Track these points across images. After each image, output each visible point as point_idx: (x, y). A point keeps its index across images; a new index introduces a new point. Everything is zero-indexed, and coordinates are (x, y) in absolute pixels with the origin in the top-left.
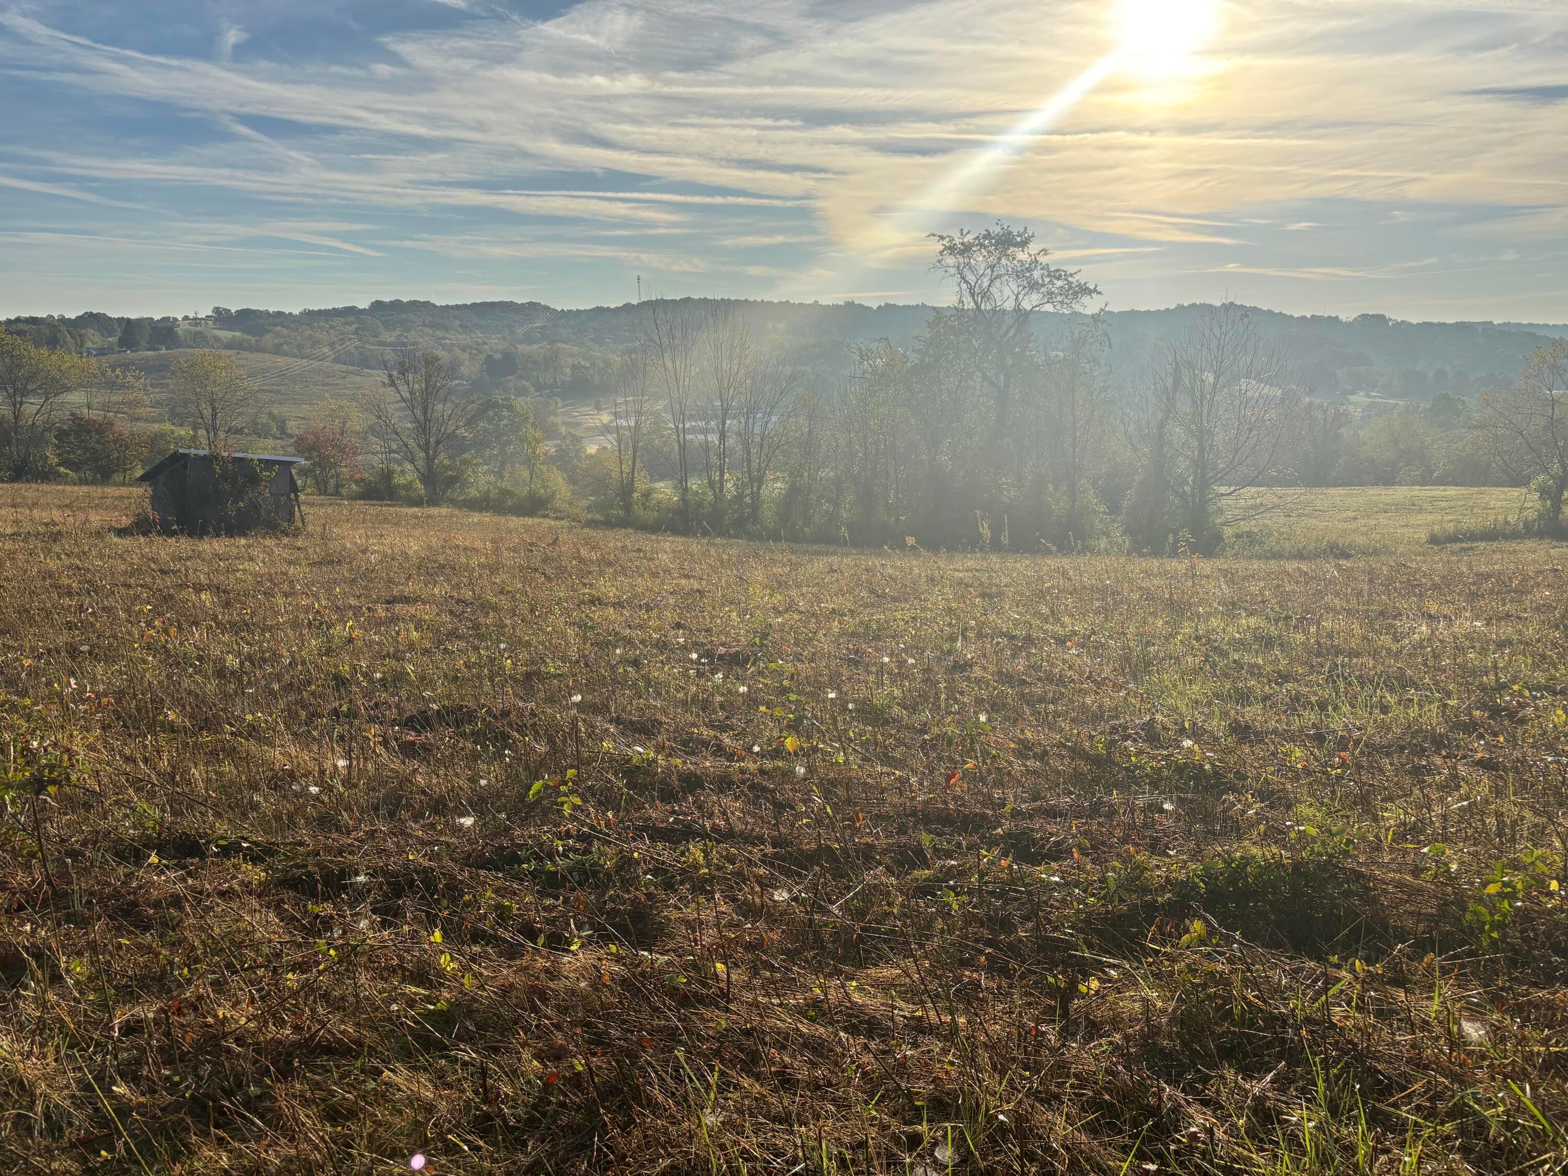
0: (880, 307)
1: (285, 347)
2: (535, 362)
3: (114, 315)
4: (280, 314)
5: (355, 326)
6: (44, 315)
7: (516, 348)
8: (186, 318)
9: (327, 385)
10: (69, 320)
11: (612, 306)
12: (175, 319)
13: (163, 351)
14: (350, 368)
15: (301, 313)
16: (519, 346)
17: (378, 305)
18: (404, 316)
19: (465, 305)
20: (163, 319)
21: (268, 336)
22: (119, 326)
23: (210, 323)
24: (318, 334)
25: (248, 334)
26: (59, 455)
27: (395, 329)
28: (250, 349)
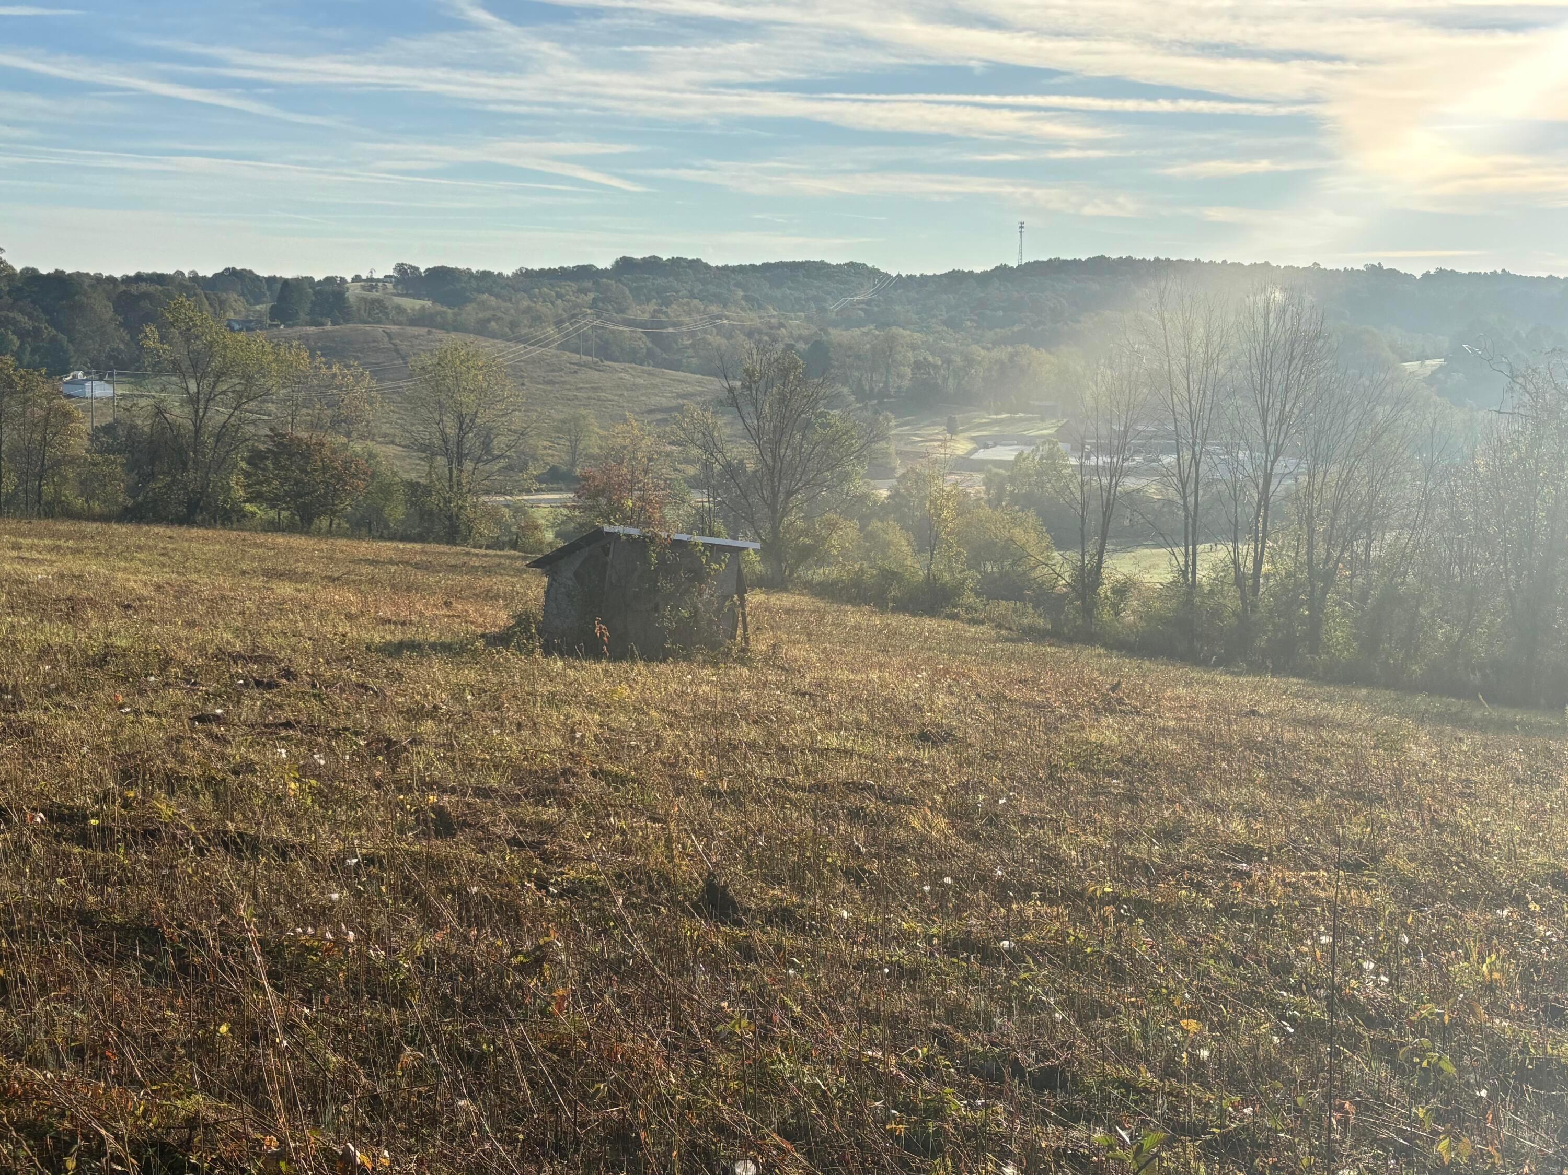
0: (1427, 276)
1: (493, 324)
2: (858, 357)
3: (263, 272)
4: (486, 275)
5: (592, 295)
6: (171, 272)
7: (827, 333)
8: (357, 278)
9: (551, 382)
10: (204, 278)
11: (978, 270)
12: (343, 280)
13: (329, 327)
14: (584, 358)
15: (515, 275)
16: (831, 331)
17: (625, 265)
18: (661, 281)
19: (752, 266)
20: (328, 280)
21: (469, 307)
22: (269, 289)
23: (390, 286)
24: (539, 306)
25: (442, 304)
26: (249, 486)
27: (648, 300)
28: (445, 327)
